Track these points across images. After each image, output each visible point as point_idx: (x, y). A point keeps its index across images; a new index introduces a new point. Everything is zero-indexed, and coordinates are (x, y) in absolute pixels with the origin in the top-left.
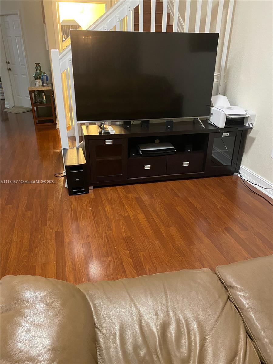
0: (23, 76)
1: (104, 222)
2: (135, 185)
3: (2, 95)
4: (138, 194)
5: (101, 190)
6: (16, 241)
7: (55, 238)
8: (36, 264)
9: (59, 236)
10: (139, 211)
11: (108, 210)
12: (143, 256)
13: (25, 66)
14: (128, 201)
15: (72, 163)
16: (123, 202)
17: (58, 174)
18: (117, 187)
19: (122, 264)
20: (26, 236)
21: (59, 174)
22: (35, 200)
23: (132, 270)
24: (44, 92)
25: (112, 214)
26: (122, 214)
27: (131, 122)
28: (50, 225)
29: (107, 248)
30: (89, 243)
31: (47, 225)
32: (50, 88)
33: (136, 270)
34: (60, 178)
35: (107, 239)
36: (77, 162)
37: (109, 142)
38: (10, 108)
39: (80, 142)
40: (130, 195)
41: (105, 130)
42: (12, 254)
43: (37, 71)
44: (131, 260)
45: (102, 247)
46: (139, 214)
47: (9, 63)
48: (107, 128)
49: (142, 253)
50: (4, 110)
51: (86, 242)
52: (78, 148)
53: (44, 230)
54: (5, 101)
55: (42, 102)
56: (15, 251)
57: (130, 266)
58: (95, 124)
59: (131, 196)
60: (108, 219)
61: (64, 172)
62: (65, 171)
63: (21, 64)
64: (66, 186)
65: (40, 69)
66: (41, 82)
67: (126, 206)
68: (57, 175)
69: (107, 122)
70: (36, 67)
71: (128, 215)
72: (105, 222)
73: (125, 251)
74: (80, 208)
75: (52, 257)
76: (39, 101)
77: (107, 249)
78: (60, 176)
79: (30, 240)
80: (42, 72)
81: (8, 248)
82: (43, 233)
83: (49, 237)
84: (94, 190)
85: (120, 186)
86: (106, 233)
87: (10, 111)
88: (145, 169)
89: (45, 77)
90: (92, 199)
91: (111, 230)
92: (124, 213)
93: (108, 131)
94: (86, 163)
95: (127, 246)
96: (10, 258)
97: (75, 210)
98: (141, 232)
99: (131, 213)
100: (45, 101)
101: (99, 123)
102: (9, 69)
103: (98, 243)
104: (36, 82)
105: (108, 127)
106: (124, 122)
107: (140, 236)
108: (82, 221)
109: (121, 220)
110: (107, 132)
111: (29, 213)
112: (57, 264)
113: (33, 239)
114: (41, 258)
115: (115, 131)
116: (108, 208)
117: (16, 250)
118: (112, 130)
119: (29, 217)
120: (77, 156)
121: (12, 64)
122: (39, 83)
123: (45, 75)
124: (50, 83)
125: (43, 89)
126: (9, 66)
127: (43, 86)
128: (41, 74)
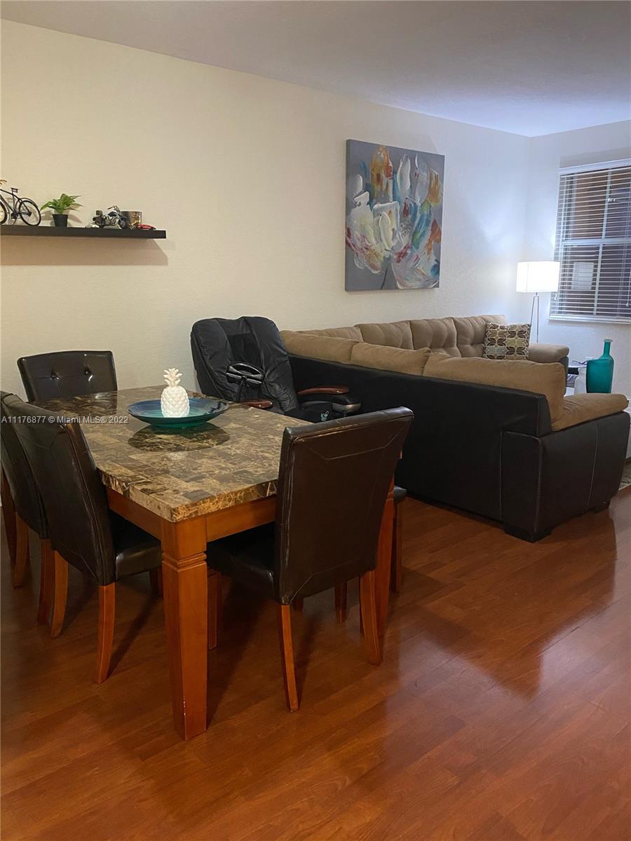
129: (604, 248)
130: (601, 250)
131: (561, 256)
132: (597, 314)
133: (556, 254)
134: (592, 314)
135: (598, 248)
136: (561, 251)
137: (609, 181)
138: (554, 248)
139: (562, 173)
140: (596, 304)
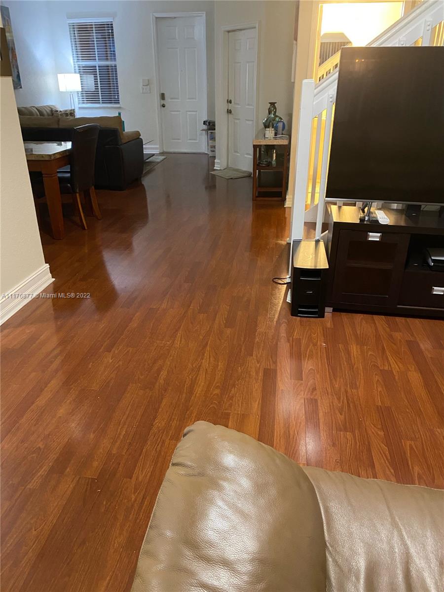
0: (247, 122)
1: (345, 373)
2: (408, 320)
3: (213, 149)
4: (412, 335)
5: (345, 317)
6: (206, 369)
7: (262, 378)
8: (230, 412)
9: (269, 377)
10: (412, 367)
11: (355, 353)
12: (411, 448)
13: (253, 107)
14: (393, 345)
15: (305, 265)
16: (383, 345)
17: (278, 278)
18: (376, 317)
19: (369, 451)
20: (221, 365)
21: (280, 279)
22: (240, 313)
23: (387, 466)
24: (276, 147)
25: (360, 361)
26: (379, 366)
27: (421, 206)
28: (256, 355)
29: (345, 416)
30: (316, 401)
31: (252, 356)
32: (285, 142)
33: (393, 469)
34: (280, 285)
35: (348, 402)
36: (313, 265)
37: (374, 237)
38: (220, 170)
39: (323, 232)
40: (397, 335)
41: (372, 215)
42: (199, 387)
43: (269, 114)
44: (387, 448)
45: (337, 412)
46: (410, 371)
47: (230, 102)
48: (375, 213)
49: (408, 443)
50: (212, 173)
51: (312, 398)
52: (317, 242)
53: (247, 362)
54: (215, 159)
55: (269, 164)
56: (203, 384)
57: (384, 459)
58: (354, 205)
59: (399, 338)
60: (353, 369)
61: (288, 276)
62: (290, 275)
63: (248, 104)
64: (289, 300)
65: (275, 112)
66: (273, 132)
67: (388, 353)
68: (276, 280)
69: (376, 203)
70: (269, 108)
71: (390, 369)
72: (347, 372)
73: (376, 430)
74: (307, 339)
75: (256, 406)
76: (266, 161)
77: (345, 419)
78: (280, 282)
79: (225, 373)
80: (277, 116)
81: (194, 377)
82: (246, 366)
83: (253, 374)
84: (333, 315)
85: (381, 316)
86: (346, 392)
87: (219, 174)
88: (434, 293)
89: (282, 124)
90: (329, 328)
91: (357, 388)
92: (384, 365)
93: (376, 218)
94: (328, 267)
95: (381, 422)
96: (195, 393)
97: (299, 341)
98: (410, 405)
99: (396, 367)
100: (274, 163)
101: (362, 203)
102: (229, 112)
103: (331, 404)
104: (266, 132)
105: (377, 212)
106: (409, 205)
107: (407, 410)
108: (307, 363)
109: (376, 374)
110: (374, 219)
111: (229, 331)
112: (262, 421)
113: (231, 372)
114: (239, 405)
115: (389, 220)
116: (354, 349)
117: (205, 383)
118: (384, 218)
119: (228, 337)
120: (315, 254)
121: (235, 103)
122: (270, 133)
123: (281, 121)
124: (286, 135)
125: (276, 143)
126: (231, 107)
127: (275, 138)
128: (275, 120)
129: (99, 67)
131: (77, 71)
132: (103, 103)
133: (75, 69)
134: (99, 103)
135: (96, 67)
136: (77, 68)
137: (94, 29)
138: (73, 66)
139: (68, 22)
140: (100, 97)
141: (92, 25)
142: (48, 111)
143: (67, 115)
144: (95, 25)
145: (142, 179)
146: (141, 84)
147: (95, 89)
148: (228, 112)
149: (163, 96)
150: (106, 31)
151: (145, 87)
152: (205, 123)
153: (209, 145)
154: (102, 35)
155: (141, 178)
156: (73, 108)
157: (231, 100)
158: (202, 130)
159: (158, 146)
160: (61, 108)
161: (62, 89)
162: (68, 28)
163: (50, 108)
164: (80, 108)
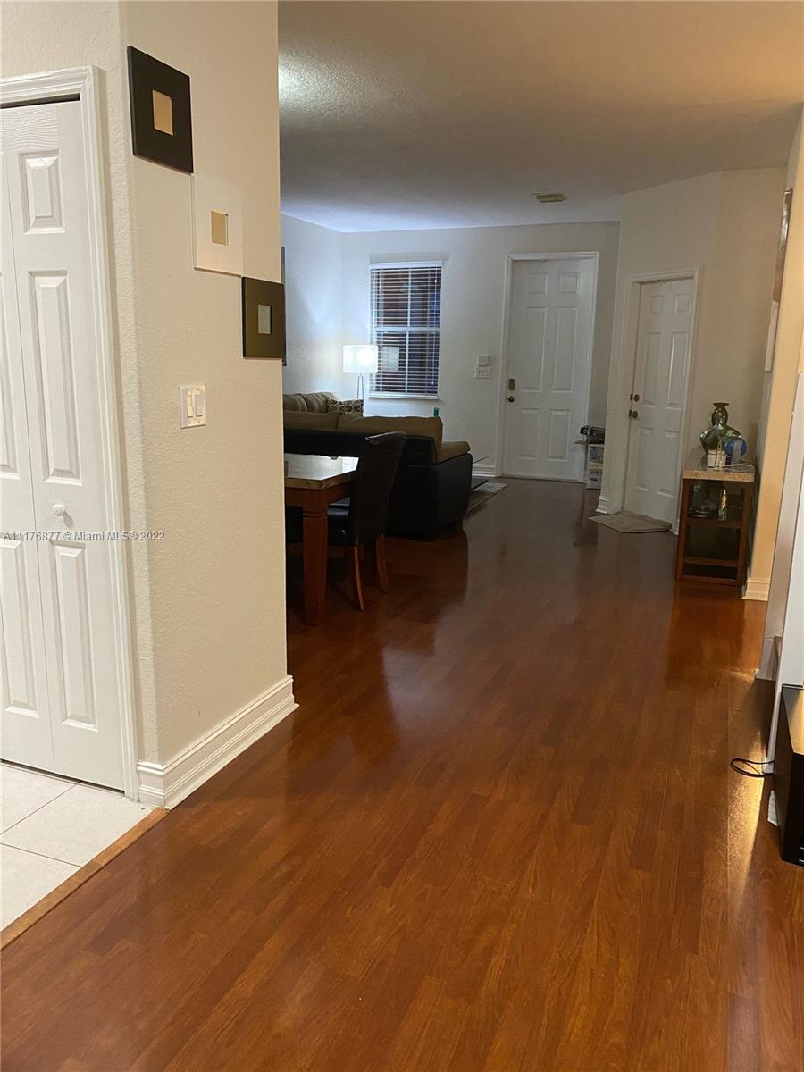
0: (667, 435)
3: (595, 476)
6: (592, 971)
13: (680, 410)
17: (742, 760)
20: (625, 966)
21: (748, 762)
22: (662, 835)
24: (728, 485)
28: (707, 952)
31: (698, 953)
32: (749, 478)
34: (749, 778)
38: (607, 514)
42: (576, 1017)
43: (714, 424)
47: (637, 398)
50: (591, 518)
53: (687, 967)
54: (599, 494)
55: (714, 515)
56: (585, 1008)
61: (767, 759)
62: (771, 757)
63: (670, 404)
65: (726, 420)
66: (724, 458)
70: (714, 414)
76: (706, 510)
78: (748, 769)
79: (636, 989)
80: (730, 428)
81: (565, 985)
82: (683, 977)
87: (607, 523)
89: (739, 443)
96: (567, 1031)
100: (723, 512)
102: (633, 415)
104: (709, 456)
111: (639, 878)
113: (649, 989)
117: (589, 1007)
119: (638, 892)
121: (645, 401)
122: (716, 459)
123: (737, 439)
124: (748, 463)
125: (728, 477)
126: (636, 407)
127: (727, 469)
128: (724, 435)
129: (410, 335)
130: (407, 337)
131: (375, 341)
132: (409, 392)
133: (371, 339)
134: (403, 391)
135: (405, 335)
136: (375, 337)
137: (410, 278)
138: (369, 333)
139: (371, 268)
140: (406, 383)
141: (408, 272)
142: (321, 402)
143: (350, 409)
144: (412, 272)
145: (464, 521)
146: (478, 364)
147: (400, 369)
148: (630, 415)
149: (512, 384)
150: (429, 281)
151: (482, 369)
152: (583, 431)
153: (588, 468)
154: (420, 288)
155: (462, 520)
156: (361, 398)
157: (637, 396)
158: (576, 443)
159: (494, 466)
160: (341, 397)
161: (348, 368)
162: (369, 276)
163: (327, 398)
164: (372, 398)
